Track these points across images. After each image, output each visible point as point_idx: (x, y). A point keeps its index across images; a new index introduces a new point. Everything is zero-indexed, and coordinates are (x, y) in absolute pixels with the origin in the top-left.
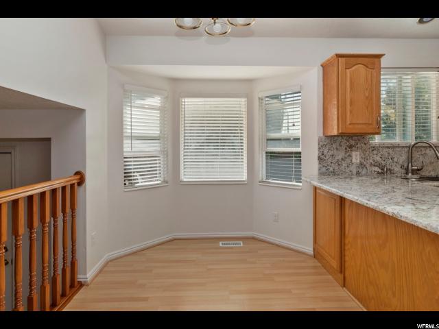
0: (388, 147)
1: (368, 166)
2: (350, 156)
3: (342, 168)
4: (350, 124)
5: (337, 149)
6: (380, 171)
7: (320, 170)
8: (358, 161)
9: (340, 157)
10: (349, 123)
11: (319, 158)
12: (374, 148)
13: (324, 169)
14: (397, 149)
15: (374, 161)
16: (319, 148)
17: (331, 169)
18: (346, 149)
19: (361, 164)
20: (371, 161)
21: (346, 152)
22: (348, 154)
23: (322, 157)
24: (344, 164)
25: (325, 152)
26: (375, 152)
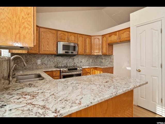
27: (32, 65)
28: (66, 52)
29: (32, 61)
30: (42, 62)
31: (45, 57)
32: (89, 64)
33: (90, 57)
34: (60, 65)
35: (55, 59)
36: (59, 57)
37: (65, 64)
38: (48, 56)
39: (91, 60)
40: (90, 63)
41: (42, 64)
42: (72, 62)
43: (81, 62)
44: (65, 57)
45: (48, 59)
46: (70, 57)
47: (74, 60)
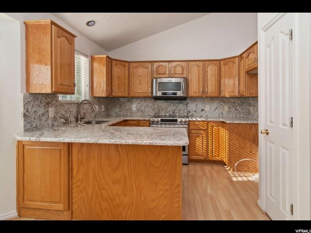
0: (68, 104)
1: (58, 118)
2: (48, 111)
3: (42, 122)
4: (60, 85)
5: (39, 106)
6: (64, 121)
7: (25, 126)
8: (53, 116)
9: (40, 113)
10: (59, 83)
11: (25, 115)
12: (62, 105)
13: (28, 126)
14: (73, 105)
15: (61, 114)
16: (24, 105)
17: (34, 125)
18: (45, 105)
19: (54, 117)
20: (60, 115)
21: (45, 108)
22: (46, 110)
23: (27, 114)
24: (44, 119)
25: (30, 108)
26: (62, 107)
27: (126, 111)
28: (163, 94)
29: (126, 107)
30: (138, 108)
31: (141, 101)
32: (221, 115)
33: (224, 101)
34: (163, 114)
35: (156, 104)
36: (161, 101)
37: (171, 113)
38: (145, 100)
39: (226, 108)
40: (225, 113)
41: (138, 110)
42: (184, 109)
43: (202, 110)
44: (170, 101)
45: (145, 104)
46: (179, 101)
47: (187, 107)
